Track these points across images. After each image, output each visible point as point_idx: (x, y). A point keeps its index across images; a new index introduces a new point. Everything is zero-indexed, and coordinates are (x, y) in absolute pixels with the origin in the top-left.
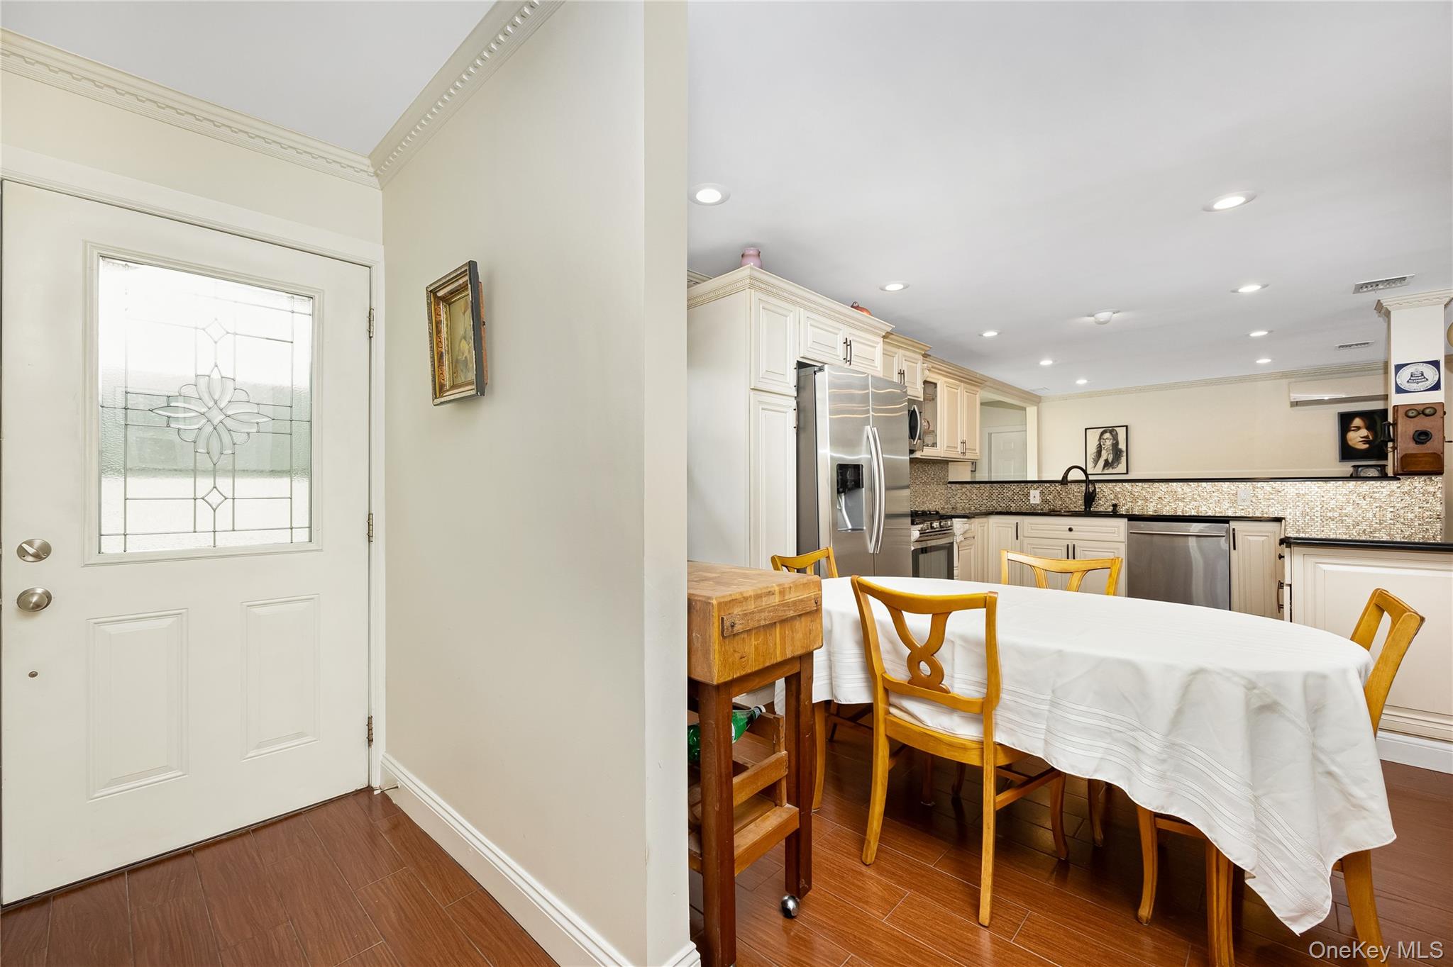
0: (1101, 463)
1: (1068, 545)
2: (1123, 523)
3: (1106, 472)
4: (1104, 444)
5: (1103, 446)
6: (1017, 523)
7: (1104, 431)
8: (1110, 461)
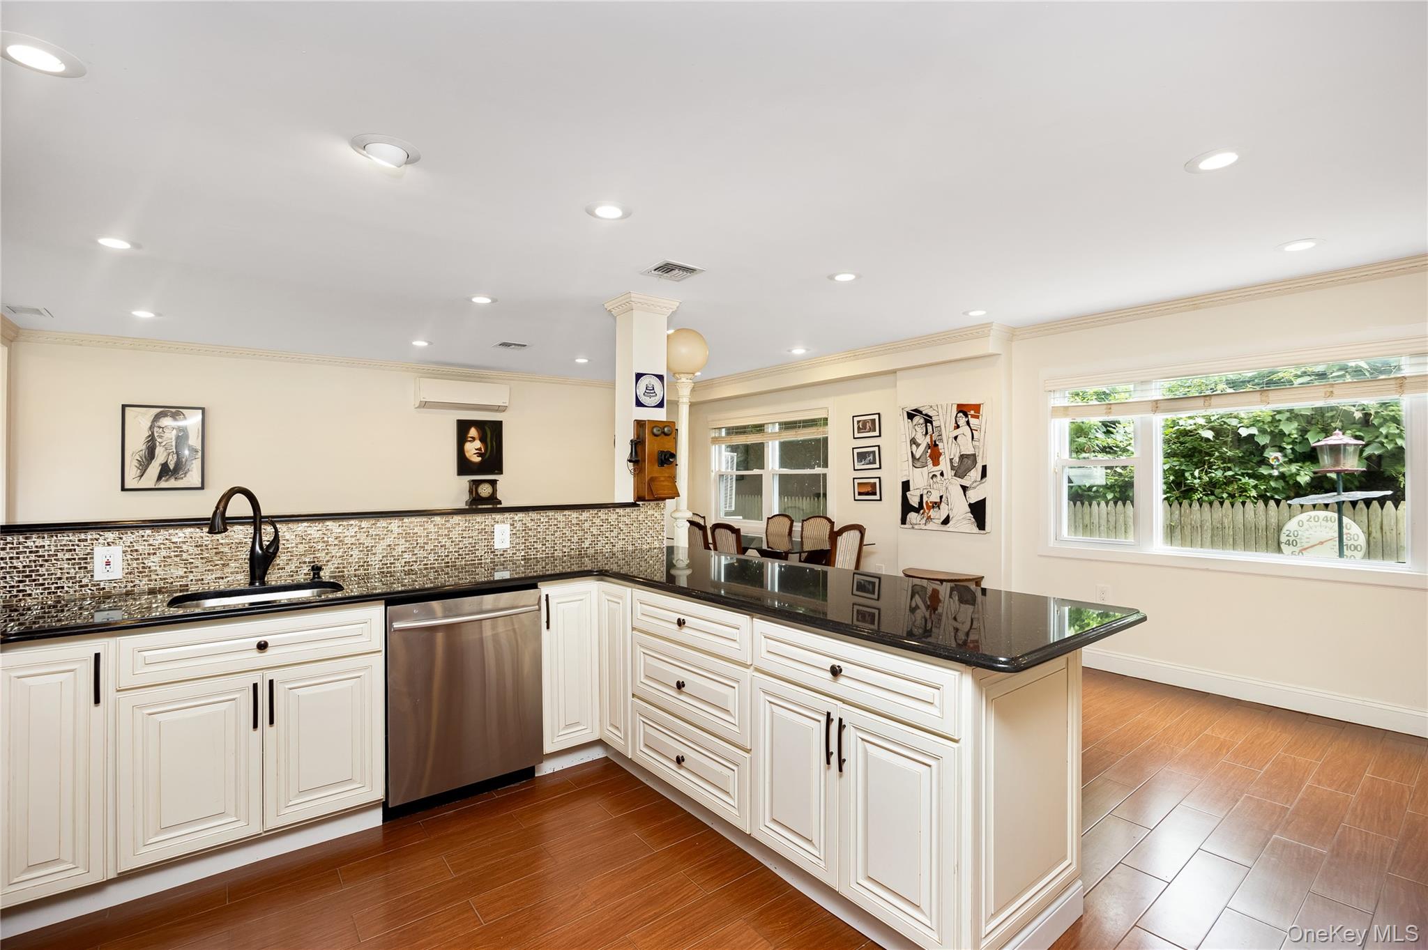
0: (154, 469)
1: (255, 686)
2: (376, 612)
3: (163, 484)
4: (161, 437)
5: (159, 440)
6: (97, 656)
7: (161, 412)
8: (172, 467)
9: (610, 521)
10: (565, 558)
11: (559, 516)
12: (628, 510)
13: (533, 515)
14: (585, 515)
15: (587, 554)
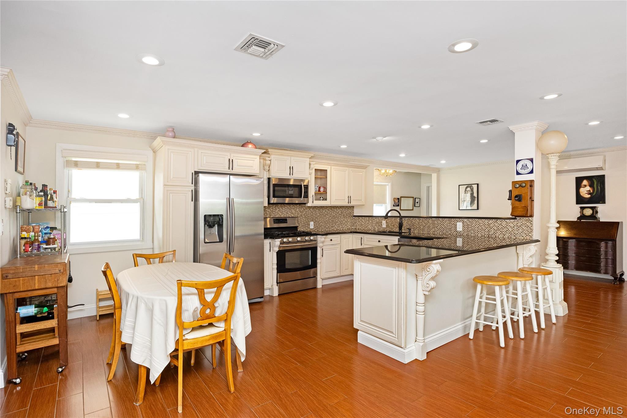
7: (467, 186)
9: (502, 224)
10: (482, 237)
11: (480, 221)
12: (512, 220)
13: (470, 220)
14: (491, 221)
15: (491, 237)
